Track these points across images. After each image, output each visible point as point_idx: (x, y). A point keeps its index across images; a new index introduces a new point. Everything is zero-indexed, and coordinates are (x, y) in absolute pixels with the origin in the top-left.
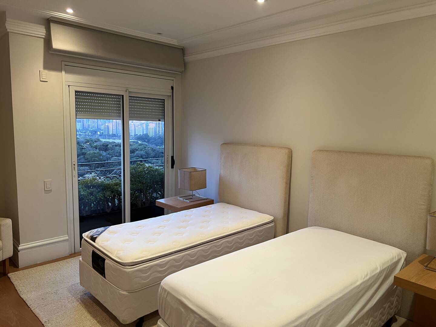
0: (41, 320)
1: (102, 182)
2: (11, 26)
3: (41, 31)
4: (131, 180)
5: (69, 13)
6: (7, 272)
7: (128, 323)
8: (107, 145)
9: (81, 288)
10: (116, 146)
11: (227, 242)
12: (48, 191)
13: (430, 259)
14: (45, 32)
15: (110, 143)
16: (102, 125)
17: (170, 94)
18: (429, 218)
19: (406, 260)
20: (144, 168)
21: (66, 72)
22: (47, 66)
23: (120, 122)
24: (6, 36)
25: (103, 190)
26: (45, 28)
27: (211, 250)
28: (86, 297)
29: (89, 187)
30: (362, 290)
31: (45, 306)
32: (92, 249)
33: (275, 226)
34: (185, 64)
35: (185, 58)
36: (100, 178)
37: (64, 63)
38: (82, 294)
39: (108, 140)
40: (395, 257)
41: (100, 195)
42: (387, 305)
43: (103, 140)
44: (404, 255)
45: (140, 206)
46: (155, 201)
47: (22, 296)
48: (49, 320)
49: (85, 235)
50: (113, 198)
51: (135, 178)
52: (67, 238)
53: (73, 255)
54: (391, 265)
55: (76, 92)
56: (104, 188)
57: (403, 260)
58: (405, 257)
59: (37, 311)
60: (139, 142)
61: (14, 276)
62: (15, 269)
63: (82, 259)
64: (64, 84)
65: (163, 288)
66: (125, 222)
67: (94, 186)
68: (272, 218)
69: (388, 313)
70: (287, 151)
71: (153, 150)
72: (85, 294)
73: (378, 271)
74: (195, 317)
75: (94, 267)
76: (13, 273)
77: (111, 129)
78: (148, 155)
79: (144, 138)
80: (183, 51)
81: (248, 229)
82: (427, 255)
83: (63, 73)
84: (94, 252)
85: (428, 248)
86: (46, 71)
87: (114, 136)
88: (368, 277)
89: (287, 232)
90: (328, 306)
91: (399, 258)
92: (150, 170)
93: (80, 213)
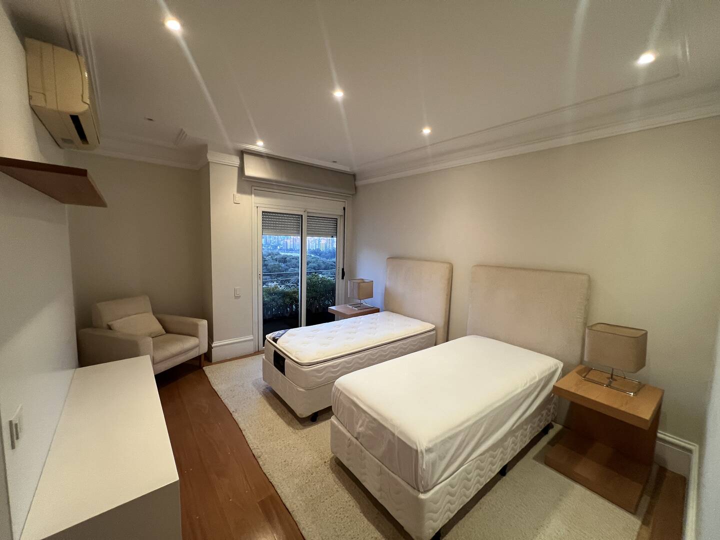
0: (230, 410)
1: (283, 290)
2: (212, 157)
3: (236, 161)
4: (307, 289)
5: (259, 145)
6: (202, 366)
7: (304, 416)
8: (286, 258)
9: (263, 382)
10: (293, 259)
11: (393, 347)
12: (237, 297)
13: (589, 370)
14: (239, 161)
15: (288, 256)
16: (282, 240)
17: (342, 214)
18: (587, 331)
19: (563, 370)
20: (318, 279)
21: (256, 195)
22: (240, 190)
23: (299, 237)
24: (207, 165)
25: (283, 297)
26: (240, 158)
27: (377, 355)
28: (268, 391)
29: (271, 294)
30: (521, 398)
31: (233, 397)
32: (274, 349)
33: (436, 333)
34: (356, 188)
35: (356, 183)
36: (281, 286)
37: (253, 188)
38: (264, 388)
39: (286, 254)
40: (553, 367)
41: (280, 301)
42: (544, 412)
43: (283, 254)
44: (561, 365)
45: (314, 311)
46: (328, 308)
47: (214, 388)
48: (236, 410)
49: (268, 336)
50: (291, 305)
51: (311, 286)
52: (252, 338)
53: (258, 352)
54: (549, 375)
55: (263, 212)
56: (284, 295)
57: (560, 371)
58: (562, 367)
59: (226, 401)
60: (312, 255)
61: (208, 369)
62: (209, 363)
63: (265, 357)
64: (253, 206)
65: (337, 388)
66: (301, 326)
67: (275, 294)
68: (433, 326)
69: (546, 420)
70: (448, 266)
71: (324, 263)
72: (267, 388)
73: (537, 379)
74: (366, 416)
75: (275, 366)
76: (207, 367)
77: (289, 244)
78: (319, 267)
79: (317, 252)
80: (354, 176)
81: (412, 336)
82: (583, 366)
83: (253, 196)
84: (275, 352)
85: (586, 359)
86: (239, 195)
87: (291, 250)
88: (528, 385)
89: (447, 341)
90: (491, 412)
91: (556, 367)
92: (323, 280)
93: (263, 317)
